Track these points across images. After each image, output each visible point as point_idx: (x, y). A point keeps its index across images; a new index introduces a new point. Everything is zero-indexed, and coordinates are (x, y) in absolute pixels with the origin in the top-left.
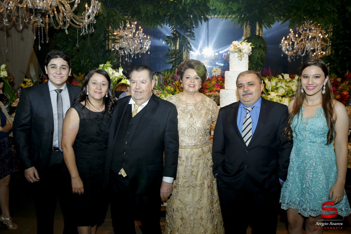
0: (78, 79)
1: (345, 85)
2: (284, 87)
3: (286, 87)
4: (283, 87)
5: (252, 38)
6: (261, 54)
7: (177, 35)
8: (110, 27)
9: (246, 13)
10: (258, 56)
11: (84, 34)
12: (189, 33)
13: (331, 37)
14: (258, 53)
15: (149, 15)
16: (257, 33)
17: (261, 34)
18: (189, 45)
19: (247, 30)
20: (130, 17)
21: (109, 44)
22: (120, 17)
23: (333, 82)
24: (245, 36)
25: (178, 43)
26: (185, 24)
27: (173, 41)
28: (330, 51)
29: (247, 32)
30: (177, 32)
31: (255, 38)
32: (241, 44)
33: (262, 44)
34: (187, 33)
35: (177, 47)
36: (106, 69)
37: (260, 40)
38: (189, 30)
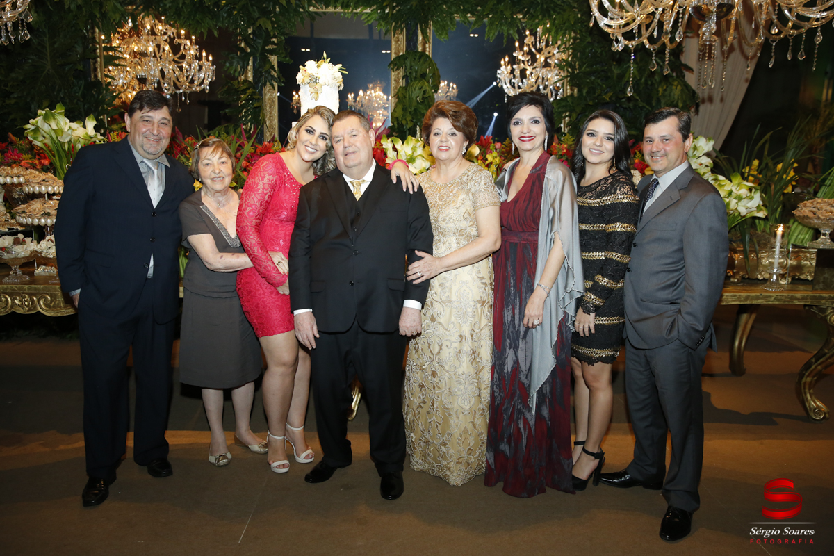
0: (21, 145)
5: (407, 58)
6: (423, 90)
7: (249, 51)
8: (97, 30)
9: (394, 4)
10: (418, 95)
11: (6, 44)
12: (275, 47)
13: (570, 59)
14: (417, 88)
15: (181, 6)
16: (420, 49)
17: (428, 49)
18: (276, 75)
19: (398, 41)
20: (142, 7)
21: (95, 69)
22: (115, 7)
23: (565, 151)
24: (395, 53)
25: (250, 67)
26: (260, 25)
27: (238, 63)
28: (568, 87)
29: (399, 45)
30: (247, 44)
31: (415, 59)
32: (318, 66)
33: (428, 70)
34: (270, 47)
35: (249, 77)
36: (53, 120)
37: (425, 61)
38: (273, 40)
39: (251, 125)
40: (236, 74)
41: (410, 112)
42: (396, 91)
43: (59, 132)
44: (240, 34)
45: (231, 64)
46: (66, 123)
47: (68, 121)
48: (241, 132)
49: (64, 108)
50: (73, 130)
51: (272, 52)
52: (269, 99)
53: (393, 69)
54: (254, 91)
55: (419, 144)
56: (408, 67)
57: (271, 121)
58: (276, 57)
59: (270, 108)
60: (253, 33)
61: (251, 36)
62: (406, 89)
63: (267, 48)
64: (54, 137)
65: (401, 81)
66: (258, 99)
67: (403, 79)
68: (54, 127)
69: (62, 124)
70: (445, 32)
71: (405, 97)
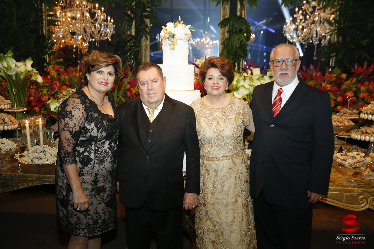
1: (350, 84)
2: (247, 86)
3: (250, 87)
4: (245, 87)
5: (230, 20)
6: (240, 40)
7: (133, 16)
8: (43, 4)
10: (237, 43)
12: (149, 14)
13: (337, 18)
14: (236, 39)
16: (238, 14)
17: (243, 14)
18: (149, 31)
19: (225, 9)
21: (42, 28)
24: (223, 17)
25: (133, 26)
27: (126, 24)
28: (336, 37)
29: (225, 12)
30: (132, 12)
31: (235, 20)
32: (175, 27)
33: (243, 27)
34: (145, 14)
35: (132, 32)
36: (5, 61)
37: (242, 22)
38: (148, 9)
39: (133, 61)
40: (125, 30)
41: (232, 54)
42: (223, 40)
43: (9, 68)
44: (127, 6)
45: (122, 24)
46: (13, 63)
47: (15, 61)
48: (126, 66)
49: (13, 53)
50: (18, 67)
51: (147, 17)
52: (145, 45)
53: (221, 27)
54: (135, 41)
55: (241, 78)
56: (231, 26)
57: (145, 59)
58: (149, 20)
59: (145, 51)
60: (136, 5)
61: (134, 7)
62: (229, 40)
63: (144, 14)
64: (6, 71)
65: (226, 34)
66: (138, 46)
67: (227, 33)
68: (6, 66)
69: (11, 63)
70: (255, 3)
71: (229, 44)
